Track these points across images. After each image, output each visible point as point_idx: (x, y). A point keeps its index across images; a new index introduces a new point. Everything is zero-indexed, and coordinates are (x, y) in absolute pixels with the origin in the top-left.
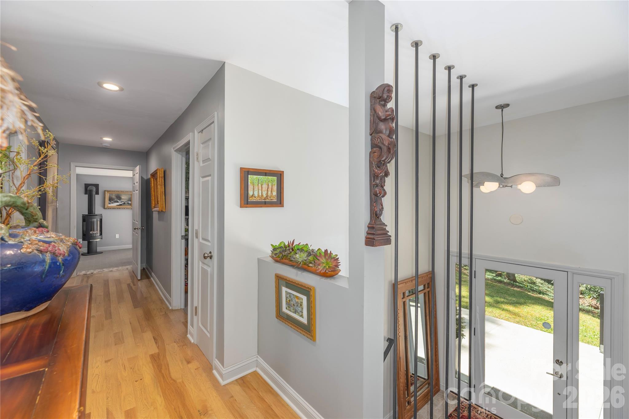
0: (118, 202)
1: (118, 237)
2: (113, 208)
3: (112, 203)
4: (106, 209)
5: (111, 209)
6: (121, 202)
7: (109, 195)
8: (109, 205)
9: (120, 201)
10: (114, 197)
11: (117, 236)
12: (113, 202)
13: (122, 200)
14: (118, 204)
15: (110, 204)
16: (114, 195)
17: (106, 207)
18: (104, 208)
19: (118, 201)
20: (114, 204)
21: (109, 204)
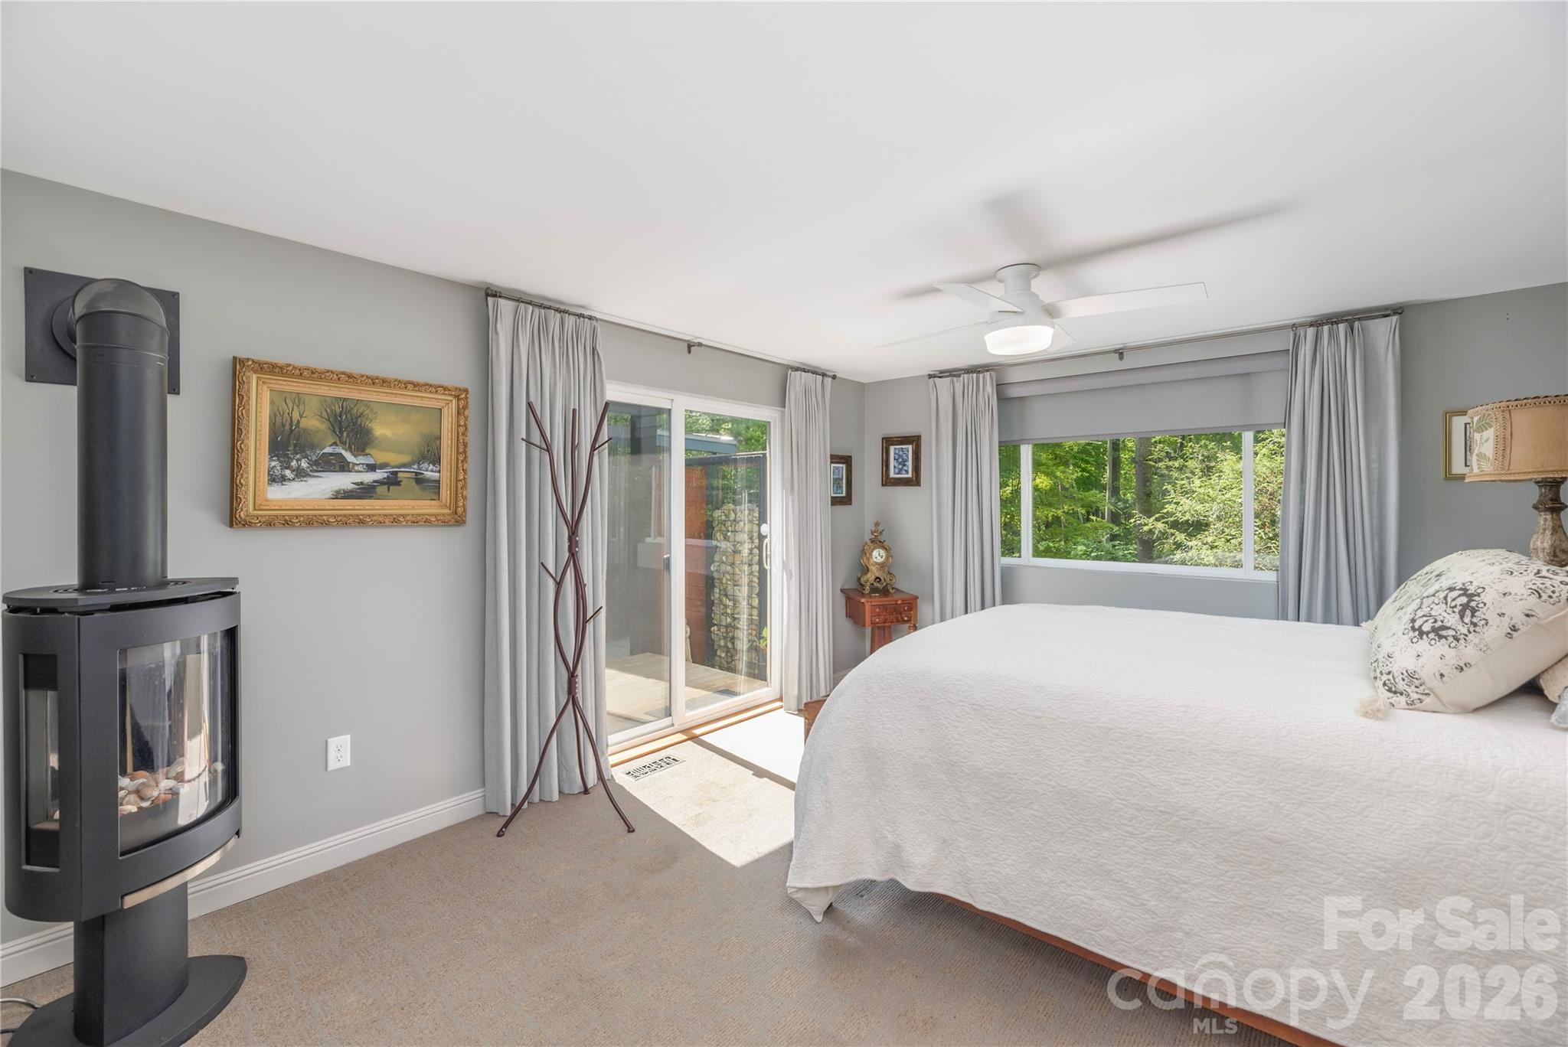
0: (344, 467)
1: (347, 761)
2: (311, 520)
3: (300, 474)
4: (246, 524)
5: (287, 523)
6: (372, 468)
7: (272, 402)
8: (277, 494)
9: (361, 460)
10: (313, 422)
11: (340, 752)
12: (304, 464)
13: (377, 456)
14: (344, 481)
15: (283, 479)
16: (314, 405)
17: (248, 508)
18: (233, 518)
19: (349, 457)
20: (311, 481)
21: (273, 480)
